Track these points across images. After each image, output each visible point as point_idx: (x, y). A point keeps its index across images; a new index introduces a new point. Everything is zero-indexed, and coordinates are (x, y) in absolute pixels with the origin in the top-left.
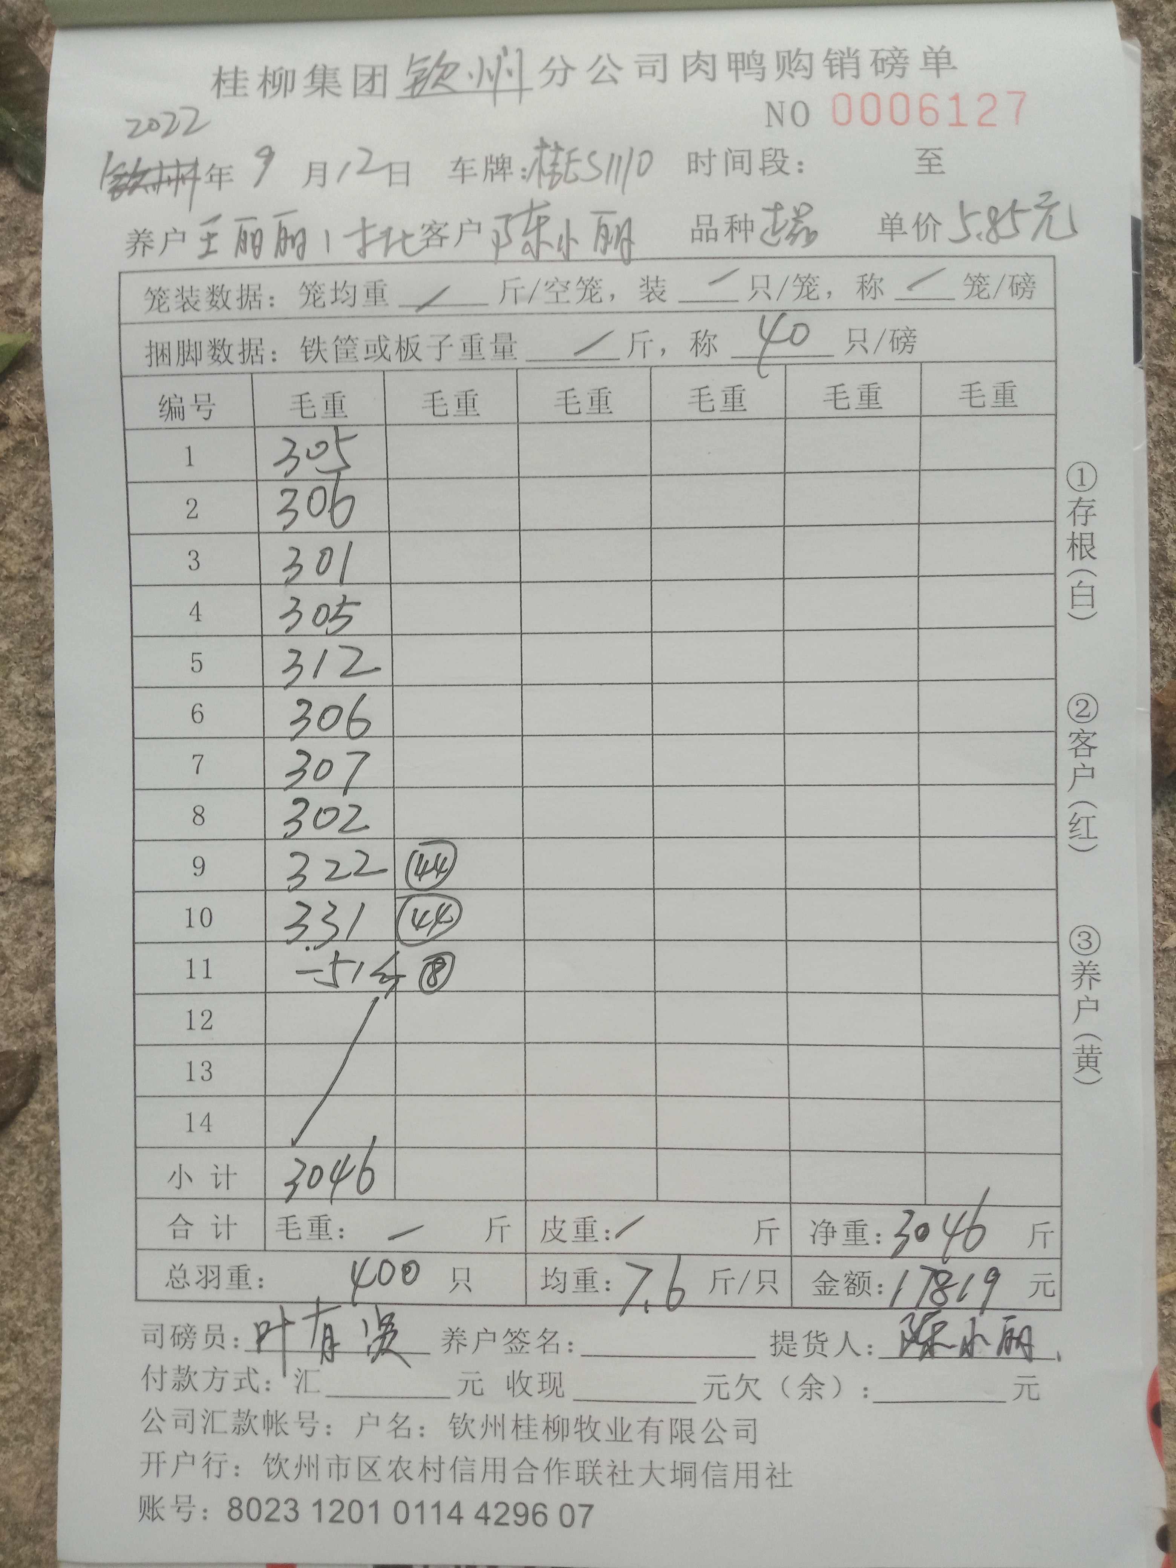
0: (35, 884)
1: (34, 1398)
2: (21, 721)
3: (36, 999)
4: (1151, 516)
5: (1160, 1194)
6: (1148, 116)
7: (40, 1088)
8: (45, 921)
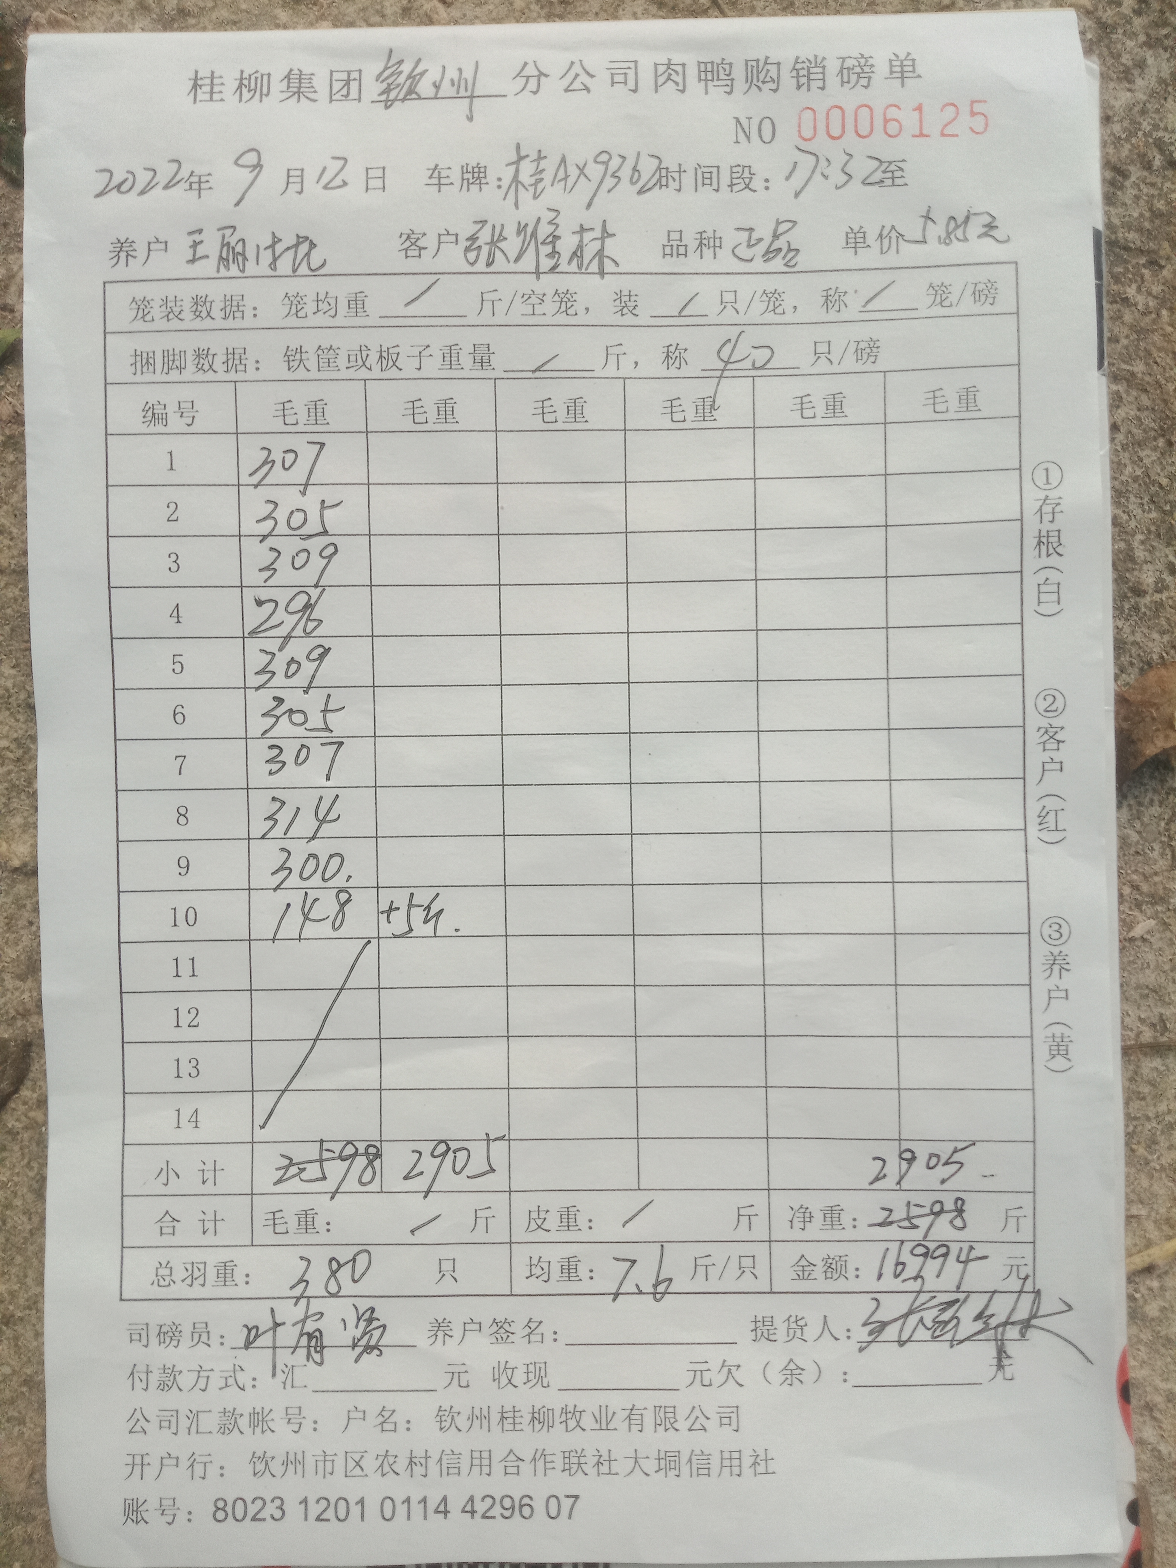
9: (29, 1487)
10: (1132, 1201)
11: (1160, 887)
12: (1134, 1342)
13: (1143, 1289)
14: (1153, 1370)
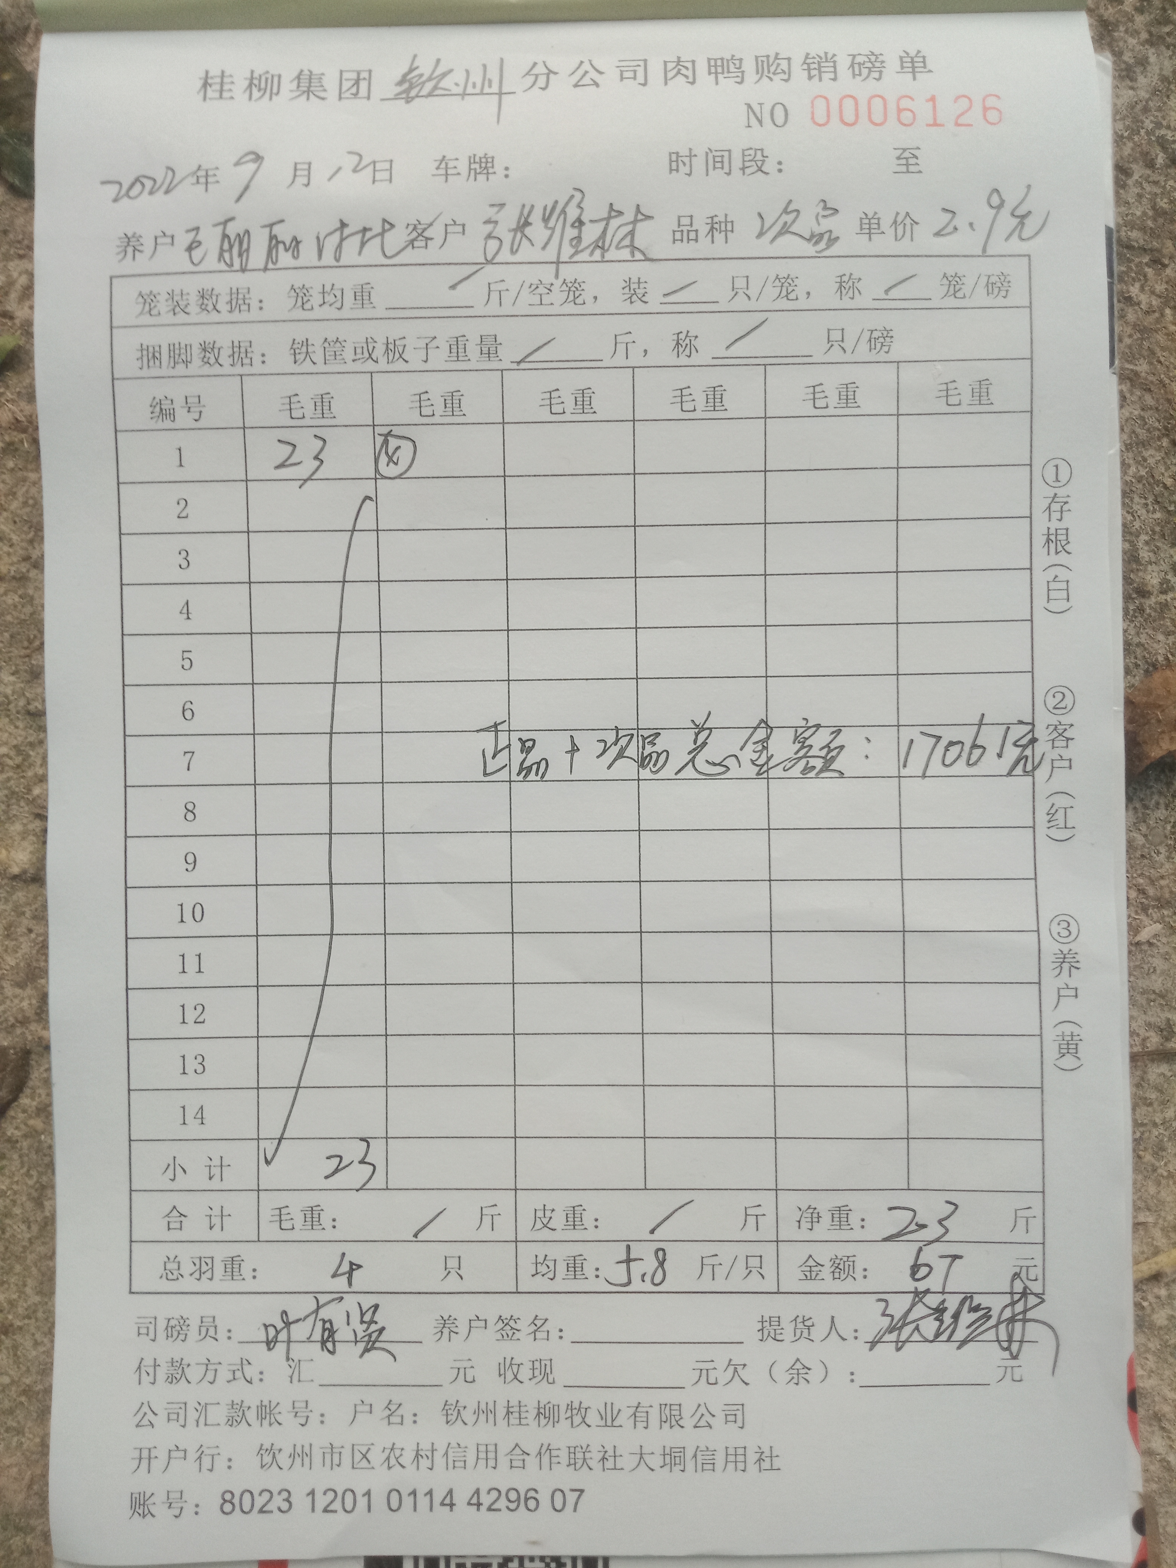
0: (25, 881)
1: (24, 1390)
2: (11, 720)
3: (26, 995)
4: (1124, 518)
5: (1135, 1183)
6: (1120, 125)
7: (30, 1083)
8: (34, 917)
9: (28, 1497)
10: (1140, 1208)
11: (1166, 890)
12: (1141, 1351)
13: (1150, 1297)
14: (1162, 1380)
